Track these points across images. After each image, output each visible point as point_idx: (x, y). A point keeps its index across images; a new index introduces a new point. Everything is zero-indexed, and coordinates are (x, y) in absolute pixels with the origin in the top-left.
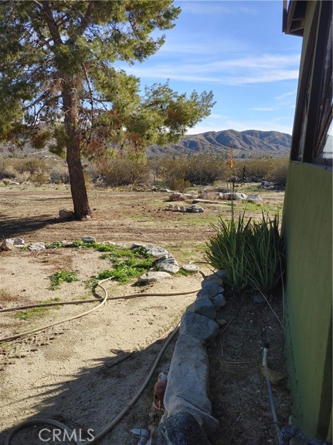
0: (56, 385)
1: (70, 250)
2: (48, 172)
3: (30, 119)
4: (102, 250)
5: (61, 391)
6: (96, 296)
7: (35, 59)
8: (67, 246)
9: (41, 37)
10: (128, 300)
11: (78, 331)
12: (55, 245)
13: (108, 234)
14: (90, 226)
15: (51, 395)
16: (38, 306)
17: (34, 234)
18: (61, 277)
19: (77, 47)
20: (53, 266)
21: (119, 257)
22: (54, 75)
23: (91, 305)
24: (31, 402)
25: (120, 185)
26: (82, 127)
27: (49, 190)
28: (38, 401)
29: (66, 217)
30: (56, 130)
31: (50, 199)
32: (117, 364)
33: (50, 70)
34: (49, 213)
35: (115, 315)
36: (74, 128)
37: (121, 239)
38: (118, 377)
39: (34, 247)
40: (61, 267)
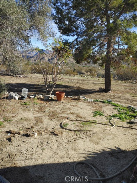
0: (92, 152)
1: (102, 103)
2: (96, 73)
3: (93, 53)
4: (114, 106)
5: (94, 155)
6: (111, 123)
7: (99, 30)
8: (101, 102)
9: (102, 22)
10: (124, 129)
11: (103, 135)
12: (96, 101)
13: (118, 100)
14: (110, 96)
15: (90, 155)
16: (88, 122)
17: (89, 95)
18: (97, 113)
19: (117, 24)
20: (95, 108)
21: (121, 110)
22: (105, 36)
23: (108, 126)
24: (84, 155)
25: (125, 80)
26: (113, 56)
27: (96, 80)
28: (86, 156)
29: (101, 91)
30: (102, 57)
31: (96, 83)
32: (117, 153)
33: (104, 34)
34: (95, 88)
35: (118, 133)
36: (110, 56)
37: (123, 103)
38: (117, 158)
39: (89, 100)
40: (98, 109)
